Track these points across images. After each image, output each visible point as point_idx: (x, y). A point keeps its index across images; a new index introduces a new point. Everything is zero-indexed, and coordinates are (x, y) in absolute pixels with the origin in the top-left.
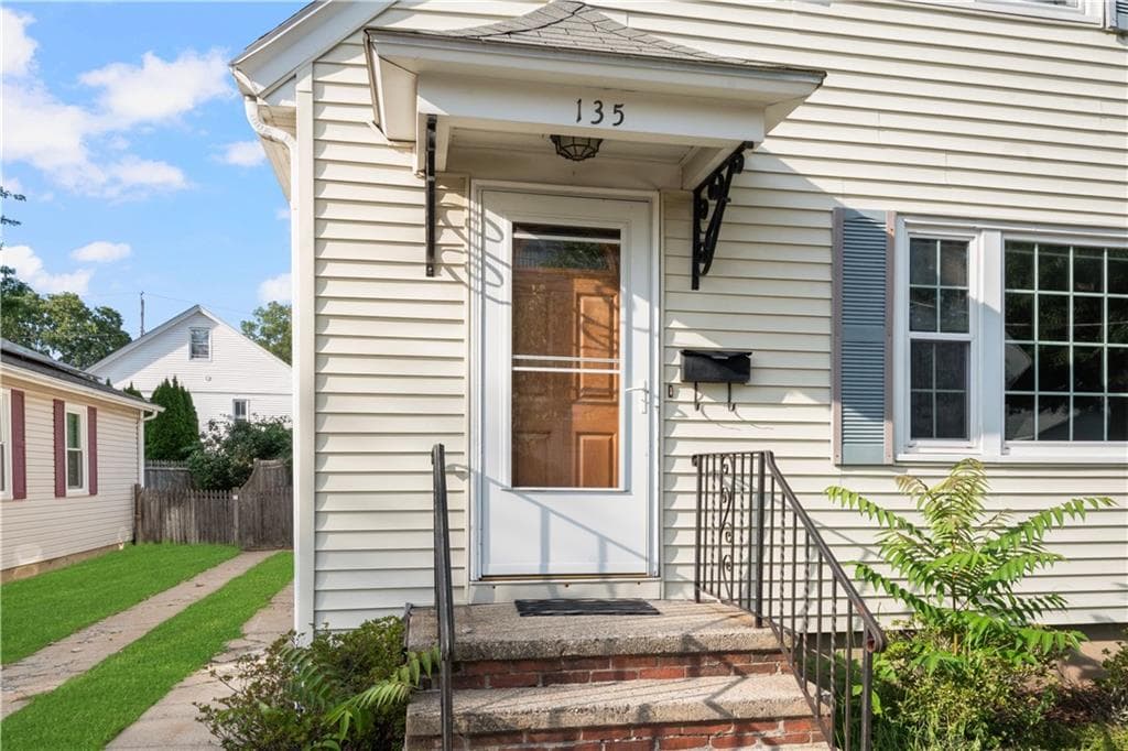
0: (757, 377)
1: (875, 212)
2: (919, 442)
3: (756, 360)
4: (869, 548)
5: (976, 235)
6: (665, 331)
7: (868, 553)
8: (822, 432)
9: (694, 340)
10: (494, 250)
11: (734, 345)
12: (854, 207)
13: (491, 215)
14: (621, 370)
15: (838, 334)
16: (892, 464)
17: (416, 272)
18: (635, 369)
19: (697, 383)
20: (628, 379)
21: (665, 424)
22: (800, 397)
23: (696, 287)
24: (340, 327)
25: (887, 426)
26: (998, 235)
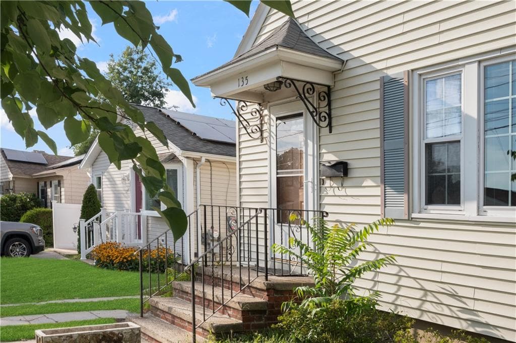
0: (352, 174)
1: (398, 74)
2: (430, 207)
3: (352, 164)
4: (403, 268)
5: (463, 69)
6: (320, 155)
7: (401, 270)
8: (378, 201)
9: (330, 158)
10: (273, 129)
11: (343, 158)
12: (391, 73)
13: (272, 116)
14: (304, 175)
15: (382, 146)
16: (410, 220)
17: (258, 142)
18: (308, 173)
19: (330, 178)
20: (307, 178)
21: (320, 197)
22: (369, 182)
23: (330, 132)
24: (244, 165)
25: (405, 196)
26: (476, 65)
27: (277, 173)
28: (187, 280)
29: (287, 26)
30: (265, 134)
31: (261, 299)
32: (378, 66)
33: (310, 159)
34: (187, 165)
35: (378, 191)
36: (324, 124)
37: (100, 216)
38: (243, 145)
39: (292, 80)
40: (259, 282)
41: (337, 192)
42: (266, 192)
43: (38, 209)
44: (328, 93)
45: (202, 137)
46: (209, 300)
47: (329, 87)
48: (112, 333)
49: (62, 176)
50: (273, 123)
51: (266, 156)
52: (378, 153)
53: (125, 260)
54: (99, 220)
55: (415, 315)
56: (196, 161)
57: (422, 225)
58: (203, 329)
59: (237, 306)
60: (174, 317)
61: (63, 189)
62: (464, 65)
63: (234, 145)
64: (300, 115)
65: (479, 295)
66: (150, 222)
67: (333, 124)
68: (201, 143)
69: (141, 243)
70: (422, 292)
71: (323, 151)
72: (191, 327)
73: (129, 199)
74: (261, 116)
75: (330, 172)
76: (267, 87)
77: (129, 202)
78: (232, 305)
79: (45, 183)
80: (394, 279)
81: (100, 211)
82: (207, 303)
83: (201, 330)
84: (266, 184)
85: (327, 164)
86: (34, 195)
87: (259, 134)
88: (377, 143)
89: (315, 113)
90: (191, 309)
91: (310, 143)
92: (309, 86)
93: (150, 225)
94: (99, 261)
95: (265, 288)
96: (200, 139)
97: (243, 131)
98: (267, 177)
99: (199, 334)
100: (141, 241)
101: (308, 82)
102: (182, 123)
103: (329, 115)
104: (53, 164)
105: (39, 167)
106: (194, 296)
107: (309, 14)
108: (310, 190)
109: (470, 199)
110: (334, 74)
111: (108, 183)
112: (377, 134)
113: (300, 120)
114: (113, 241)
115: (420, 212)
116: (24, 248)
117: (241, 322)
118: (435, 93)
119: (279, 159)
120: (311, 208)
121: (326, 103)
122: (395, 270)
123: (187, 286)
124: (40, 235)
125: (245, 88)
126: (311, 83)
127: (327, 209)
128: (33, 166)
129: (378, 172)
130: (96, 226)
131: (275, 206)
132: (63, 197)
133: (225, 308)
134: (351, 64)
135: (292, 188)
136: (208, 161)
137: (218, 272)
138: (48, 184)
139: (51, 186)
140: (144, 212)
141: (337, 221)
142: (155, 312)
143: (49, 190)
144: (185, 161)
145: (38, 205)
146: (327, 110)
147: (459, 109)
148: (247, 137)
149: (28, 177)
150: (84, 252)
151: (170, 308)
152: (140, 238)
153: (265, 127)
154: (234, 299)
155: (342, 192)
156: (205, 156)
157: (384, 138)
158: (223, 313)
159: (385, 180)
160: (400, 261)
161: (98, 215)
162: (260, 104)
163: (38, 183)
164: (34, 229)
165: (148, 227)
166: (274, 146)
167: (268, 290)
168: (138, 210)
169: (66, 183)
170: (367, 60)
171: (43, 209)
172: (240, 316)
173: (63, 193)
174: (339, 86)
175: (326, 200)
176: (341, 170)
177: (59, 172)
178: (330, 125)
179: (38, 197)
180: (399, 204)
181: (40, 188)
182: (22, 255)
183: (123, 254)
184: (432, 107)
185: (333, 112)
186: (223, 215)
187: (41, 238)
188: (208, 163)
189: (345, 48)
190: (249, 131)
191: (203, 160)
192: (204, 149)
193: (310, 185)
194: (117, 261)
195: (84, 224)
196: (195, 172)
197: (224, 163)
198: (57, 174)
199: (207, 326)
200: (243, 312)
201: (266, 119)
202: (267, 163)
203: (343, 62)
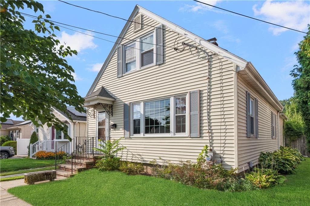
0: (117, 127)
2: (134, 135)
3: (118, 125)
4: (128, 150)
6: (110, 122)
8: (123, 134)
9: (112, 123)
10: (97, 115)
11: (115, 123)
12: (126, 103)
13: (97, 112)
14: (105, 127)
15: (124, 120)
16: (130, 138)
17: (93, 118)
18: (107, 127)
19: (112, 128)
20: (106, 128)
21: (109, 133)
22: (121, 129)
23: (112, 116)
24: (89, 125)
25: (129, 132)
26: (143, 102)
27: (98, 127)
28: (70, 158)
29: (101, 89)
30: (95, 116)
31: (92, 161)
32: (123, 101)
33: (107, 123)
34: (71, 124)
35: (123, 131)
36: (110, 114)
37: (38, 142)
38: (89, 119)
39: (101, 103)
40: (91, 156)
41: (114, 132)
42: (95, 132)
43: (10, 141)
44: (111, 107)
45: (77, 115)
46: (77, 163)
47: (112, 105)
48: (48, 172)
49: (21, 129)
50: (97, 114)
51: (95, 122)
52: (123, 122)
53: (48, 156)
54: (38, 144)
55: (131, 161)
56: (74, 123)
57: (133, 139)
58: (75, 170)
59: (85, 163)
60: (66, 168)
61: (21, 133)
62: (141, 102)
63: (86, 117)
64: (105, 112)
65: (144, 154)
66: (57, 143)
67: (113, 114)
68: (76, 117)
69: (54, 151)
70: (132, 155)
71: (110, 121)
72: (71, 170)
73: (49, 136)
74: (94, 111)
75: (112, 127)
76: (95, 104)
77: (49, 137)
78: (84, 163)
79: (13, 131)
80: (126, 153)
81: (38, 140)
82: (76, 164)
83: (74, 171)
84: (95, 130)
85: (111, 125)
86: (8, 136)
87: (93, 116)
88: (123, 119)
89: (108, 112)
90: (71, 166)
91: (107, 119)
92: (106, 105)
93: (57, 144)
94: (37, 158)
95: (93, 158)
96: (76, 116)
97: (89, 115)
98: (95, 128)
99: (74, 172)
100: (54, 150)
101: (106, 104)
102: (70, 111)
103: (112, 112)
104: (16, 124)
105: (10, 126)
106: (72, 162)
107: (107, 86)
108: (107, 131)
109: (142, 132)
110: (113, 102)
111: (41, 131)
112: (123, 117)
113: (105, 113)
114: (43, 150)
115: (132, 136)
116: (6, 156)
117: (86, 167)
118: (135, 108)
119: (99, 123)
120: (107, 136)
121: (111, 109)
122: (126, 150)
123: (70, 160)
124: (13, 150)
125: (89, 105)
126: (107, 104)
127: (111, 136)
128: (7, 125)
129: (123, 126)
130: (37, 146)
131: (97, 136)
132: (21, 136)
133: (81, 164)
134: (117, 100)
135: (102, 131)
136: (78, 123)
137: (79, 155)
138: (14, 131)
139: (15, 132)
140: (55, 140)
141: (114, 139)
142: (60, 168)
143: (14, 134)
144: (70, 123)
145: (10, 140)
146: (111, 111)
147: (140, 112)
148: (90, 117)
149: (5, 129)
150: (31, 155)
151: (65, 166)
152: (53, 149)
153: (95, 114)
154: (84, 161)
155: (115, 132)
156: (77, 121)
157: (124, 118)
158: (81, 166)
159: (125, 129)
160: (127, 148)
161: (37, 142)
162: (94, 108)
163: (9, 132)
164: (11, 148)
165: (56, 145)
166: (97, 120)
167: (94, 158)
168: (53, 139)
169: (22, 131)
170: (121, 99)
171: (12, 141)
172: (85, 166)
173: (21, 135)
174: (114, 105)
175: (111, 134)
176: (115, 126)
177: (19, 127)
178: (112, 114)
179: (9, 137)
180: (127, 133)
181: (10, 133)
182: (5, 158)
183: (47, 154)
184: (135, 111)
185: (113, 111)
186: (82, 139)
187: (13, 151)
188: (79, 123)
189: (116, 95)
190: (91, 115)
191: (77, 122)
192: (77, 119)
193: (107, 130)
194: (45, 156)
195: (31, 145)
196: (74, 126)
197: (84, 123)
198: (19, 128)
199: (76, 169)
200: (86, 164)
201: (96, 112)
202: (95, 124)
203: (115, 99)
